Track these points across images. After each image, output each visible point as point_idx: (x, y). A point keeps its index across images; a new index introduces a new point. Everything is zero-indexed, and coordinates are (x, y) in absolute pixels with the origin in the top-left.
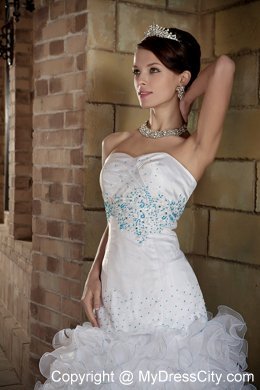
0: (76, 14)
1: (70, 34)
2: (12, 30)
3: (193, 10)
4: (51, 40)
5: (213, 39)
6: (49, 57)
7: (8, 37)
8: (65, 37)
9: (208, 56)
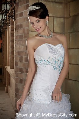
0: (26, 4)
1: (25, 10)
3: (63, 2)
4: (20, 12)
5: (70, 11)
6: (19, 18)
8: (23, 11)
9: (68, 16)
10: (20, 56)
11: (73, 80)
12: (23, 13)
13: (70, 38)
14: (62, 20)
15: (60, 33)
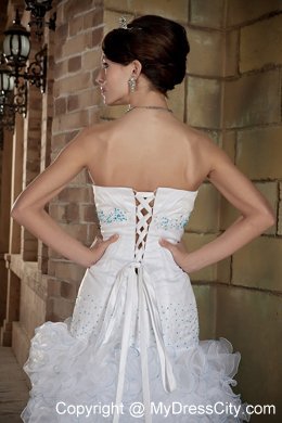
0: (93, 29)
1: (88, 50)
2: (46, 58)
3: (218, 26)
4: (70, 57)
5: (238, 56)
6: (68, 75)
7: (42, 64)
8: (82, 53)
9: (232, 73)
10: (65, 204)
11: (248, 288)
12: (79, 58)
13: (240, 146)
14: (212, 86)
15: (205, 129)
